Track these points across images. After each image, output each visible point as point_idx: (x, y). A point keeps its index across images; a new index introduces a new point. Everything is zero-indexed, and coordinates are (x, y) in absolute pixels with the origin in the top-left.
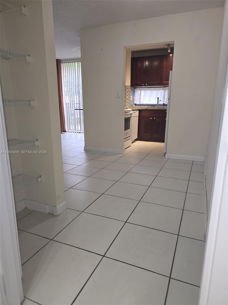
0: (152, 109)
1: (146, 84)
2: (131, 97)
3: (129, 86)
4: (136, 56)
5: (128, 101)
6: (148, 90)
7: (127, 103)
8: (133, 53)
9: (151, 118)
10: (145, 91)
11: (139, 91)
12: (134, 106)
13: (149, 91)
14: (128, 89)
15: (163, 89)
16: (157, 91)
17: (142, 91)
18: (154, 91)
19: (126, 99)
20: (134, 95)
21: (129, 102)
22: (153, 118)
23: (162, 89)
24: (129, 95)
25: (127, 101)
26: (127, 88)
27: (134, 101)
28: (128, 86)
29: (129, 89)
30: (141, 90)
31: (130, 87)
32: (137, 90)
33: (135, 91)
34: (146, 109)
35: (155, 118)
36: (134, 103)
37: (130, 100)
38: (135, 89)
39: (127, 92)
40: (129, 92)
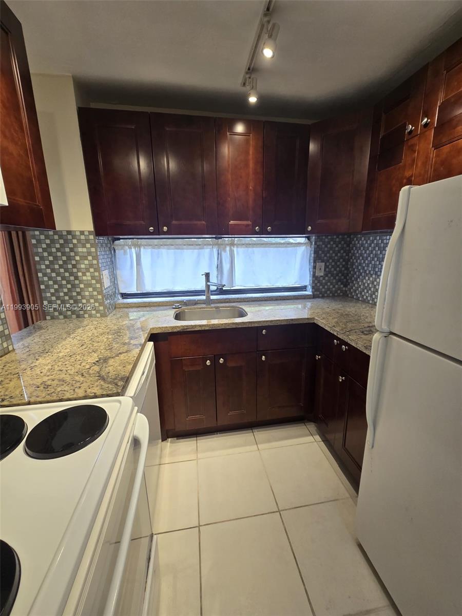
1: (165, 228)
2: (106, 274)
3: (86, 233)
5: (95, 293)
7: (88, 301)
9: (208, 362)
10: (156, 251)
11: (133, 250)
12: (121, 299)
13: (169, 249)
14: (84, 246)
16: (196, 251)
17: (142, 249)
18: (187, 249)
19: (82, 286)
21: (99, 296)
22: (215, 361)
24: (92, 270)
25: (87, 293)
26: (79, 241)
27: (116, 286)
28: (82, 233)
30: (139, 246)
31: (92, 237)
32: (124, 245)
33: (117, 251)
34: (184, 329)
35: (221, 360)
36: (119, 290)
37: (101, 287)
38: (113, 242)
39: (84, 258)
40: (93, 259)
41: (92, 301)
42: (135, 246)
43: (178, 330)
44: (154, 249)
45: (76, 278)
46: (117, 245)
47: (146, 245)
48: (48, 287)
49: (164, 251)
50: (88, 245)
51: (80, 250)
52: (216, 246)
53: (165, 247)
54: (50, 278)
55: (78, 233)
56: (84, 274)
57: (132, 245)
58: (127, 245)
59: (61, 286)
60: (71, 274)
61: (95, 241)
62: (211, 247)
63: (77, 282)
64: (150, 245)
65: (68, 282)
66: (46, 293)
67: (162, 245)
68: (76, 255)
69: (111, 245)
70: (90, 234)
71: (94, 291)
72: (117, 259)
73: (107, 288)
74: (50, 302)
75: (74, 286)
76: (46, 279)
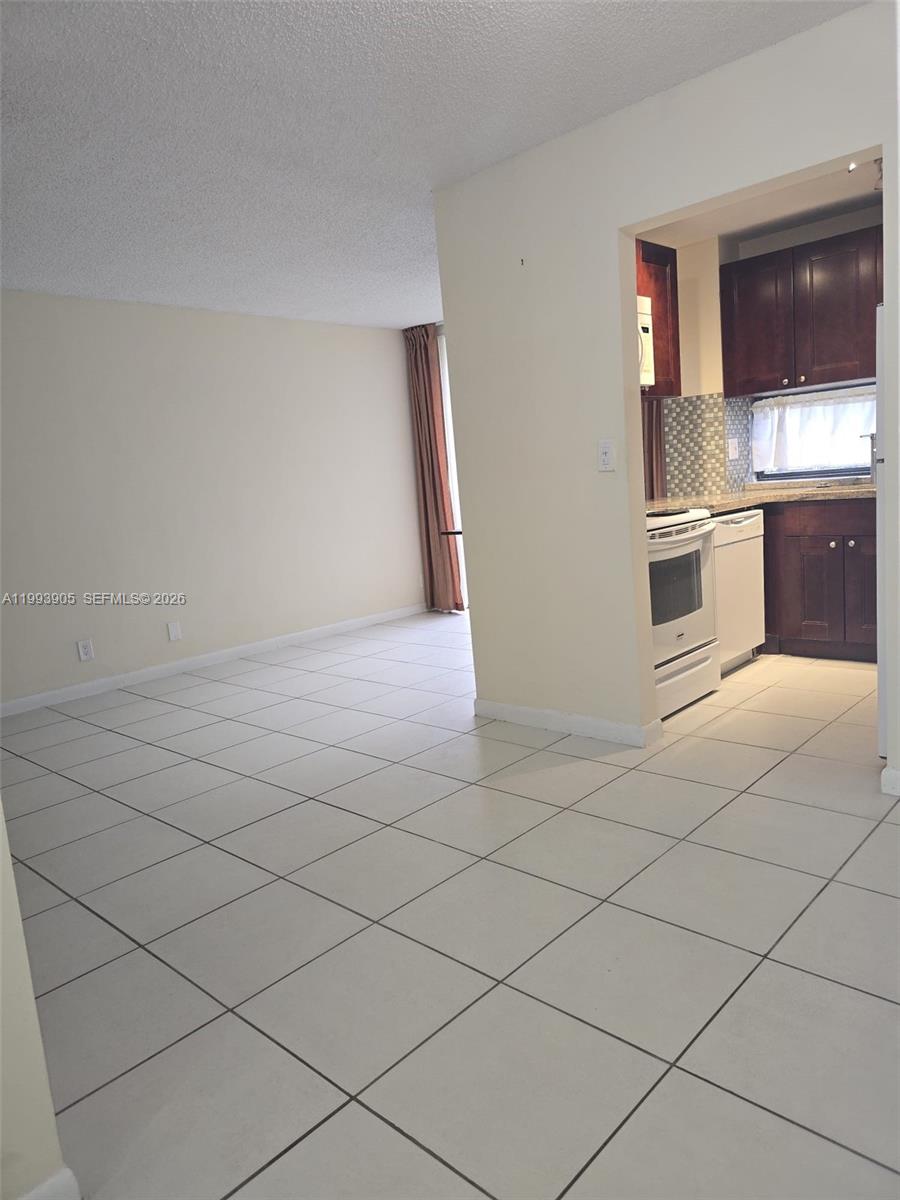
1: (803, 378)
2: (734, 443)
3: (715, 396)
4: (746, 252)
5: (718, 465)
6: (822, 402)
7: (709, 474)
8: (729, 242)
9: (833, 544)
10: (807, 409)
11: (776, 412)
12: (755, 481)
14: (711, 411)
17: (788, 409)
19: (705, 457)
20: (747, 433)
21: (722, 469)
22: (843, 543)
24: (717, 438)
25: (709, 466)
26: (707, 405)
27: (750, 464)
28: (711, 396)
29: (716, 410)
30: (784, 405)
31: (720, 400)
32: (765, 406)
33: (755, 416)
34: (803, 498)
35: (852, 543)
36: (753, 469)
37: (725, 459)
38: (752, 403)
39: (711, 424)
40: (720, 425)
41: (714, 474)
42: (778, 405)
43: (796, 498)
45: (701, 448)
46: (756, 408)
47: (793, 403)
48: (672, 459)
49: (818, 409)
51: (707, 415)
54: (676, 450)
55: (707, 397)
56: (709, 444)
57: (776, 405)
59: (685, 458)
60: (696, 444)
61: (723, 404)
63: (701, 453)
65: (692, 453)
66: (670, 466)
68: (703, 422)
69: (748, 408)
70: (719, 397)
71: (717, 462)
72: (754, 426)
73: (732, 460)
74: (673, 477)
75: (697, 458)
76: (672, 450)
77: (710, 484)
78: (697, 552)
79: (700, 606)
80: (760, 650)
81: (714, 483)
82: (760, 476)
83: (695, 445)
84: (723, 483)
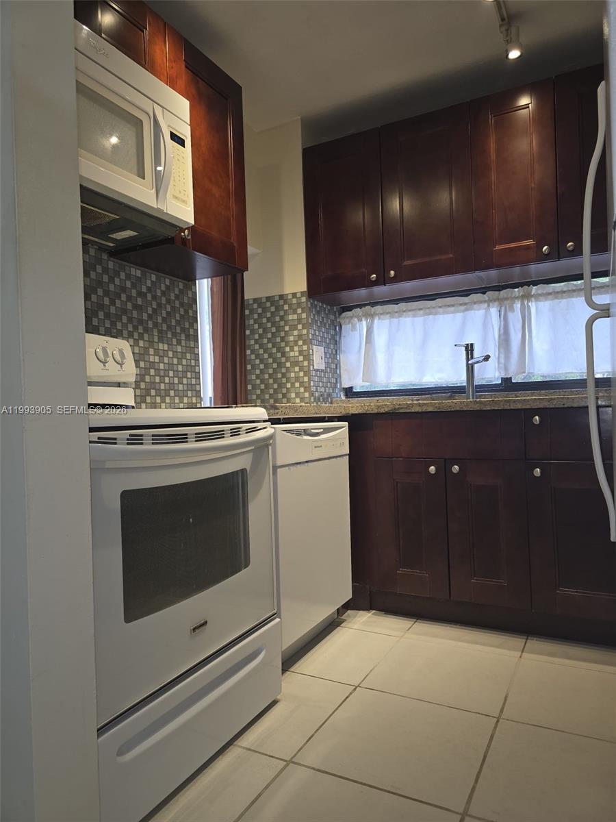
0: (430, 409)
1: (392, 273)
2: (319, 352)
3: (299, 295)
5: (301, 374)
7: (293, 384)
9: (432, 469)
10: (395, 320)
11: (364, 322)
12: (343, 398)
13: (414, 316)
14: (295, 312)
15: (495, 301)
16: (459, 316)
17: (376, 321)
18: (443, 313)
19: (288, 365)
20: (334, 346)
21: (306, 379)
22: (444, 468)
23: (489, 302)
24: (300, 343)
25: (293, 375)
26: (290, 306)
27: (338, 378)
28: (294, 295)
30: (372, 316)
31: (304, 299)
32: (352, 317)
33: (343, 327)
34: (395, 409)
35: (456, 468)
36: (341, 384)
37: (309, 366)
38: (340, 314)
39: (294, 327)
40: (303, 328)
41: (297, 385)
42: (367, 315)
43: (387, 410)
44: (393, 318)
45: (283, 354)
46: (344, 318)
47: (381, 314)
48: (254, 366)
50: (299, 311)
51: (291, 317)
52: (496, 304)
53: (410, 313)
54: (257, 356)
55: (290, 297)
56: (292, 349)
57: (364, 316)
58: (356, 317)
59: (267, 366)
60: (279, 349)
61: (307, 304)
62: (486, 305)
63: (283, 360)
64: (387, 313)
65: (275, 360)
66: (251, 374)
67: (404, 311)
68: (285, 325)
69: (336, 318)
70: (302, 296)
71: (300, 370)
72: (342, 338)
73: (317, 370)
74: (254, 387)
75: (280, 365)
76: (253, 357)
77: (293, 395)
78: (243, 471)
79: (247, 565)
80: (347, 606)
81: (298, 395)
82: (349, 392)
83: (278, 351)
84: (307, 395)
